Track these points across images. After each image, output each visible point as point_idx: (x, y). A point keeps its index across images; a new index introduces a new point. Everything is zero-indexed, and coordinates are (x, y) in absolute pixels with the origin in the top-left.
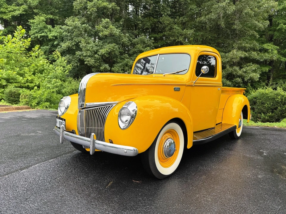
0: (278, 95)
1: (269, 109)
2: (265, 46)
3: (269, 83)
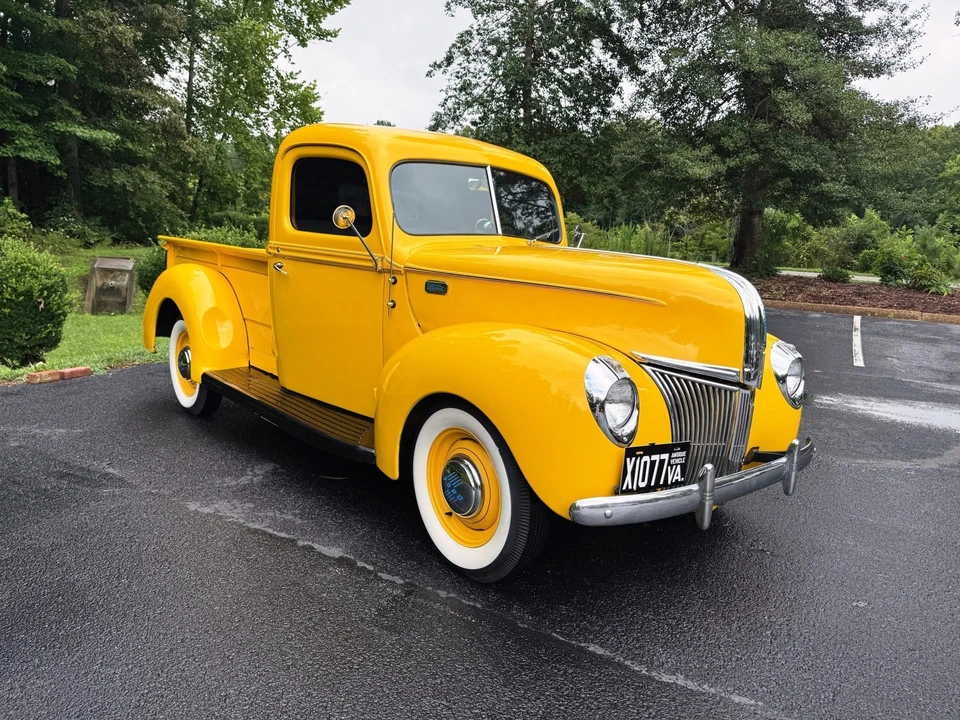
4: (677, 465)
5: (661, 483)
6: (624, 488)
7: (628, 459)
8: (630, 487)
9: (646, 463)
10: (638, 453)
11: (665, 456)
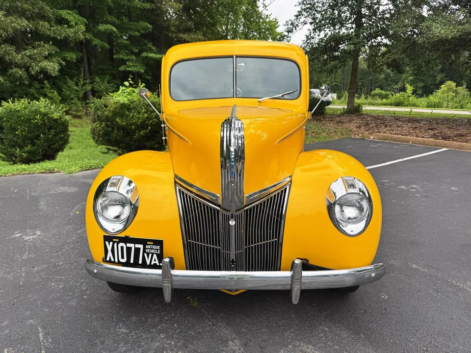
0: (36, 112)
1: (26, 139)
2: (64, 13)
3: (79, 81)
4: (153, 254)
5: (140, 262)
6: (108, 259)
7: (107, 243)
8: (112, 260)
9: (122, 248)
10: (114, 240)
11: (141, 246)
